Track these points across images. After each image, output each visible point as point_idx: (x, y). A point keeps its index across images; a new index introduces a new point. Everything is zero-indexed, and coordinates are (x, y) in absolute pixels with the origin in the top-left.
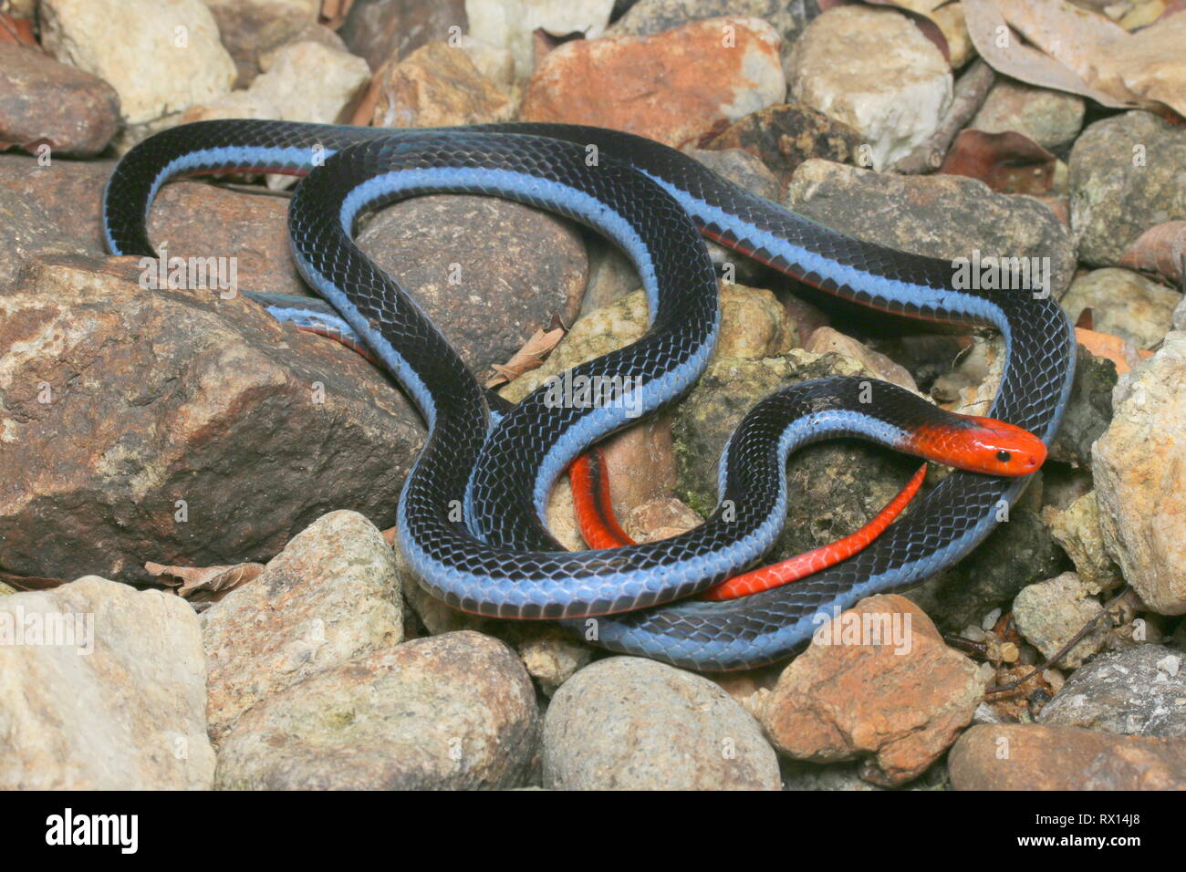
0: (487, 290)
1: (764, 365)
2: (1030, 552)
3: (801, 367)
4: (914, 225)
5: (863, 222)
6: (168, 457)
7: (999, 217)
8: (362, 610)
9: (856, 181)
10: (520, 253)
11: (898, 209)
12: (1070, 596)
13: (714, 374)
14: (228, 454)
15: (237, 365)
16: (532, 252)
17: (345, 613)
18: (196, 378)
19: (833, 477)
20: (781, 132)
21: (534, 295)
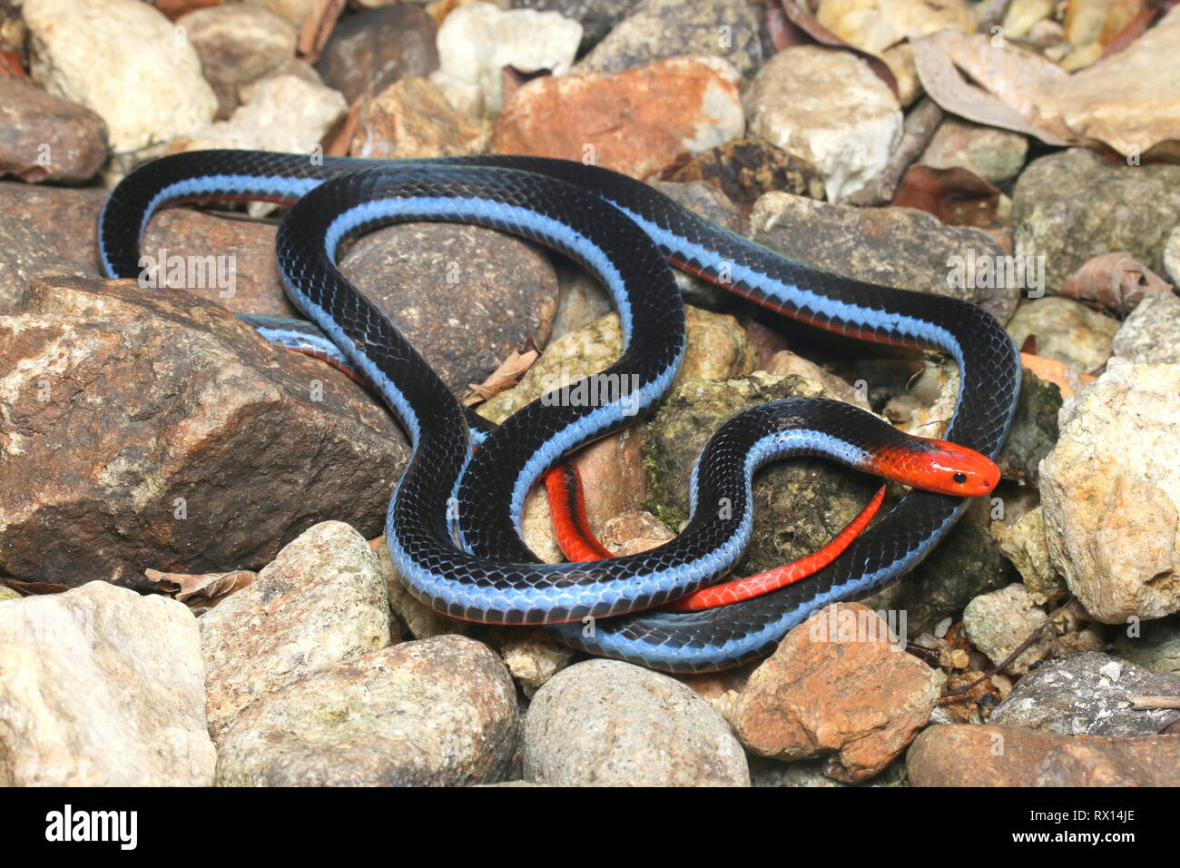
0: (465, 314)
1: (729, 387)
2: (980, 564)
3: (764, 389)
4: (869, 255)
5: (820, 251)
6: (167, 469)
7: (948, 248)
8: (352, 615)
9: (813, 212)
10: (496, 280)
11: (854, 240)
12: (1017, 605)
13: (682, 394)
14: (224, 467)
15: (234, 382)
16: (507, 278)
17: (335, 617)
18: (195, 395)
19: (795, 492)
20: (741, 166)
21: (509, 318)
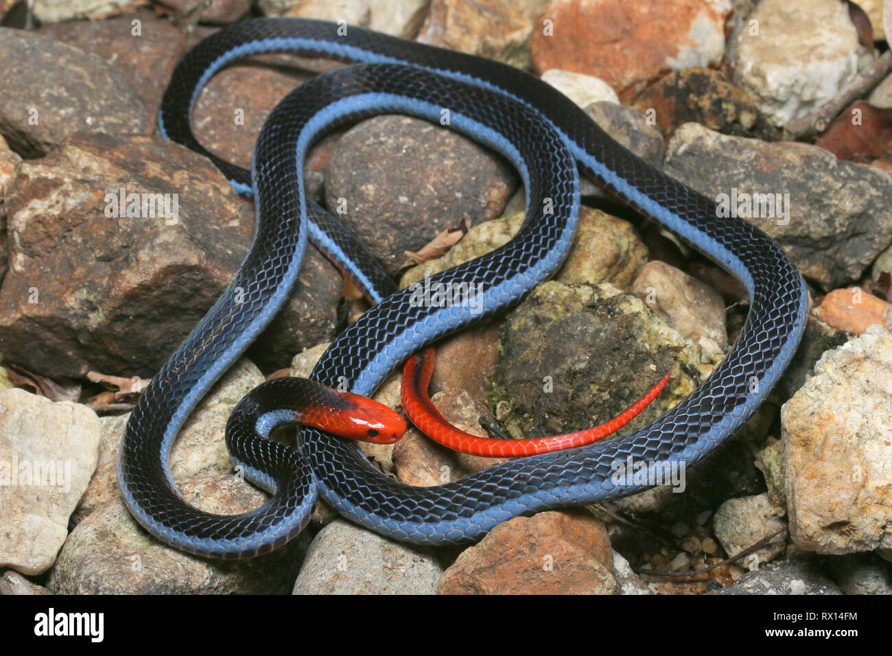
0: (414, 194)
1: (575, 293)
2: (737, 474)
3: (600, 300)
4: (754, 188)
5: (716, 179)
6: (110, 304)
7: (830, 188)
8: (215, 439)
9: (719, 147)
10: (452, 167)
11: (744, 173)
12: (761, 513)
13: (538, 294)
15: (165, 246)
16: (464, 165)
17: (202, 439)
18: (137, 250)
19: (595, 392)
21: (456, 199)
